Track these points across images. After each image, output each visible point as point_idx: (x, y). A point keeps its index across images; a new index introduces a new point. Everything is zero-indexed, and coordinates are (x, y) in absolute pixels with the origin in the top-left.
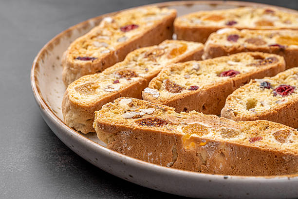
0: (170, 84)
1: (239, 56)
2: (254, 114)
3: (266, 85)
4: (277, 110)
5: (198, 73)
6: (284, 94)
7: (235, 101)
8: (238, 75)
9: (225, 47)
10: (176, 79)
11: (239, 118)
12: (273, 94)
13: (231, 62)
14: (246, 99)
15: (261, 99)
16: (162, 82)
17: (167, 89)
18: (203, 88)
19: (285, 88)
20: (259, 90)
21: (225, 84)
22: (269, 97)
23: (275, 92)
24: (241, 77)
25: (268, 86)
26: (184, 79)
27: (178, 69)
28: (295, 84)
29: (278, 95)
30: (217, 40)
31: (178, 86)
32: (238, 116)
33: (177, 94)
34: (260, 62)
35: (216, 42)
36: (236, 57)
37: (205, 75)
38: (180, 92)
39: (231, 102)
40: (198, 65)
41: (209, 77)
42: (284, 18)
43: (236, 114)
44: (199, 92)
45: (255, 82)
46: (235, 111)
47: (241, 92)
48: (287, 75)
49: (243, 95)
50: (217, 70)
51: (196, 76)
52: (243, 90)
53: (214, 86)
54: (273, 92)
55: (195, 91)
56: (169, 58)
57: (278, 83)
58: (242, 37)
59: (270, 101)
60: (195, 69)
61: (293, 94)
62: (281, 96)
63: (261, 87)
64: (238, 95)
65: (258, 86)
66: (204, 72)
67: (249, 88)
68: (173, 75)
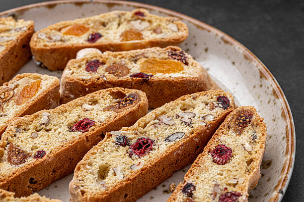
0: (13, 151)
1: (97, 95)
2: (103, 189)
3: (122, 141)
4: (130, 180)
5: (48, 128)
6: (140, 153)
7: (84, 171)
8: (93, 128)
9: (83, 80)
10: (22, 141)
11: (86, 198)
12: (128, 154)
13: (86, 106)
14: (97, 166)
15: (115, 164)
16: (5, 149)
17: (10, 160)
18: (51, 152)
19: (143, 142)
20: (114, 148)
21: (76, 143)
22: (124, 160)
23: (131, 150)
24: (95, 131)
25: (124, 142)
26: (30, 139)
27: (25, 123)
28: (155, 134)
29: (134, 156)
30: (75, 70)
31: (23, 151)
32: (85, 196)
33: (21, 166)
34: (119, 102)
35: (73, 73)
36: (93, 97)
37: (55, 130)
38: (25, 162)
39: (80, 173)
40: (48, 116)
41: (59, 133)
42: (155, 24)
43: (83, 193)
44: (45, 160)
45: (111, 135)
46: (82, 188)
47: (93, 154)
48: (147, 121)
49: (94, 159)
50: (70, 122)
51: (46, 133)
52: (96, 151)
53: (64, 148)
54: (129, 151)
55: (41, 160)
56: (18, 103)
57: (136, 134)
58: (103, 63)
59: (124, 166)
60: (44, 124)
61: (151, 151)
62: (137, 157)
63: (116, 144)
64: (89, 161)
65: (113, 142)
66: (54, 126)
67: (103, 146)
68: (18, 135)
